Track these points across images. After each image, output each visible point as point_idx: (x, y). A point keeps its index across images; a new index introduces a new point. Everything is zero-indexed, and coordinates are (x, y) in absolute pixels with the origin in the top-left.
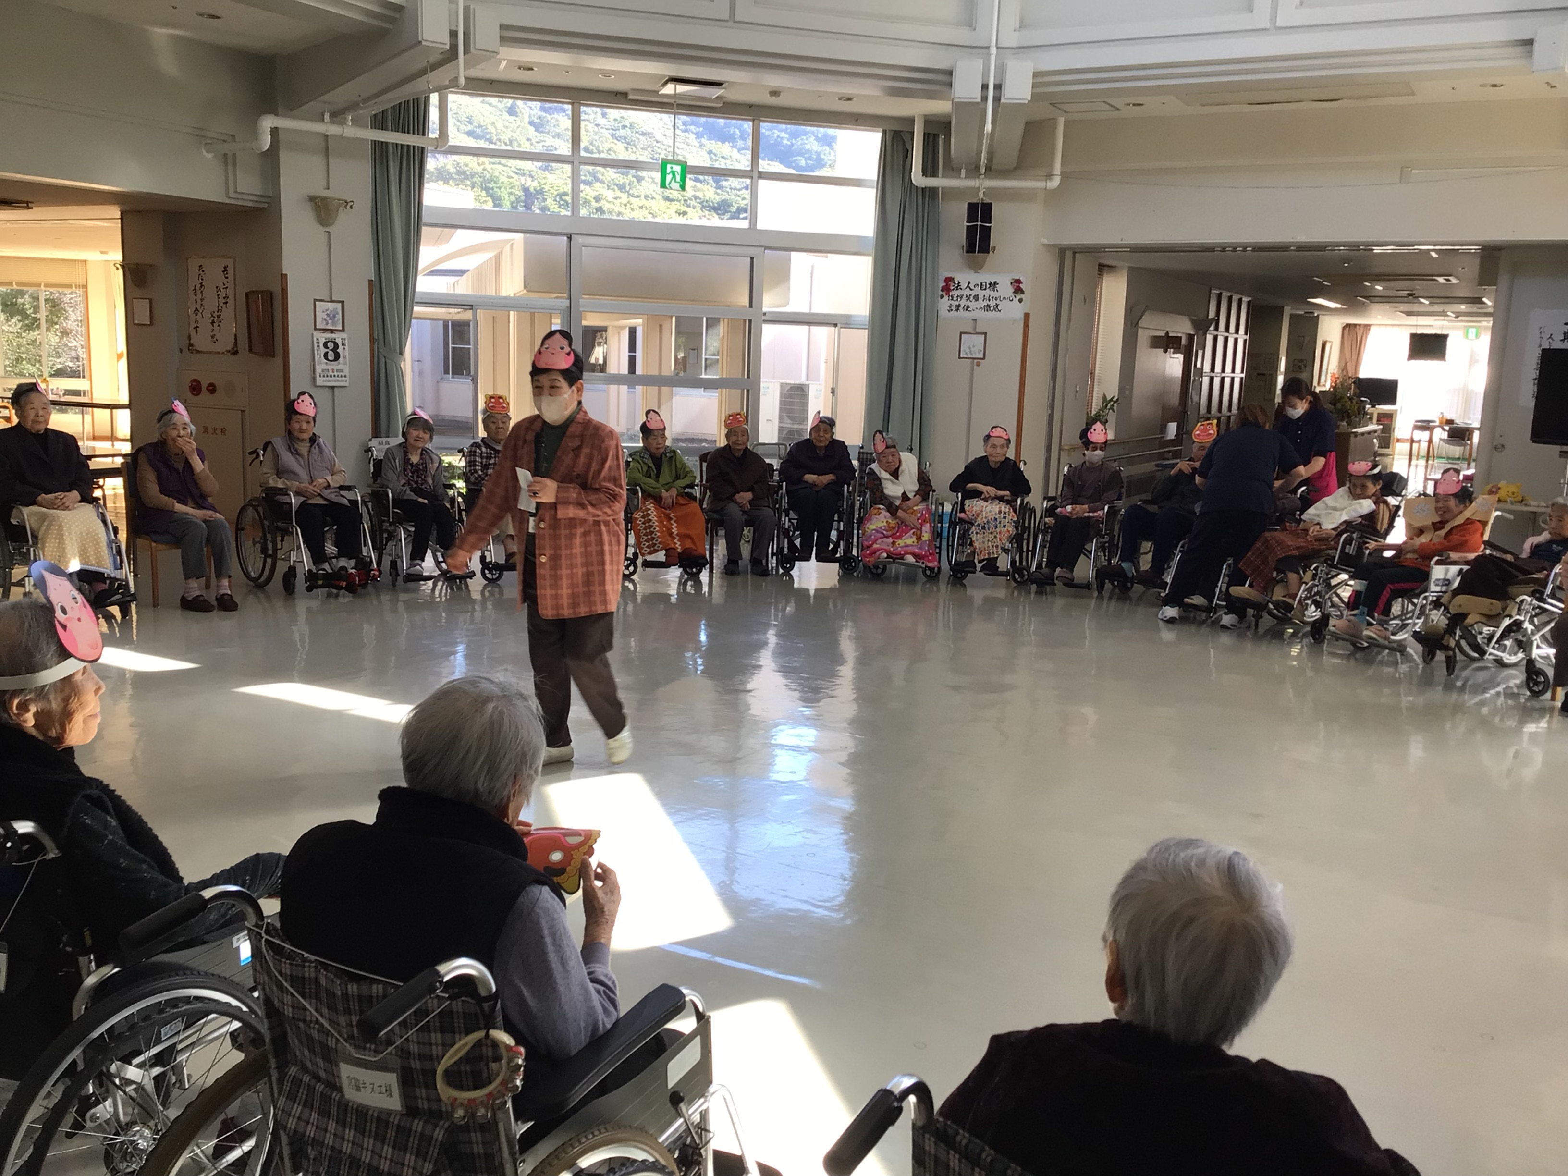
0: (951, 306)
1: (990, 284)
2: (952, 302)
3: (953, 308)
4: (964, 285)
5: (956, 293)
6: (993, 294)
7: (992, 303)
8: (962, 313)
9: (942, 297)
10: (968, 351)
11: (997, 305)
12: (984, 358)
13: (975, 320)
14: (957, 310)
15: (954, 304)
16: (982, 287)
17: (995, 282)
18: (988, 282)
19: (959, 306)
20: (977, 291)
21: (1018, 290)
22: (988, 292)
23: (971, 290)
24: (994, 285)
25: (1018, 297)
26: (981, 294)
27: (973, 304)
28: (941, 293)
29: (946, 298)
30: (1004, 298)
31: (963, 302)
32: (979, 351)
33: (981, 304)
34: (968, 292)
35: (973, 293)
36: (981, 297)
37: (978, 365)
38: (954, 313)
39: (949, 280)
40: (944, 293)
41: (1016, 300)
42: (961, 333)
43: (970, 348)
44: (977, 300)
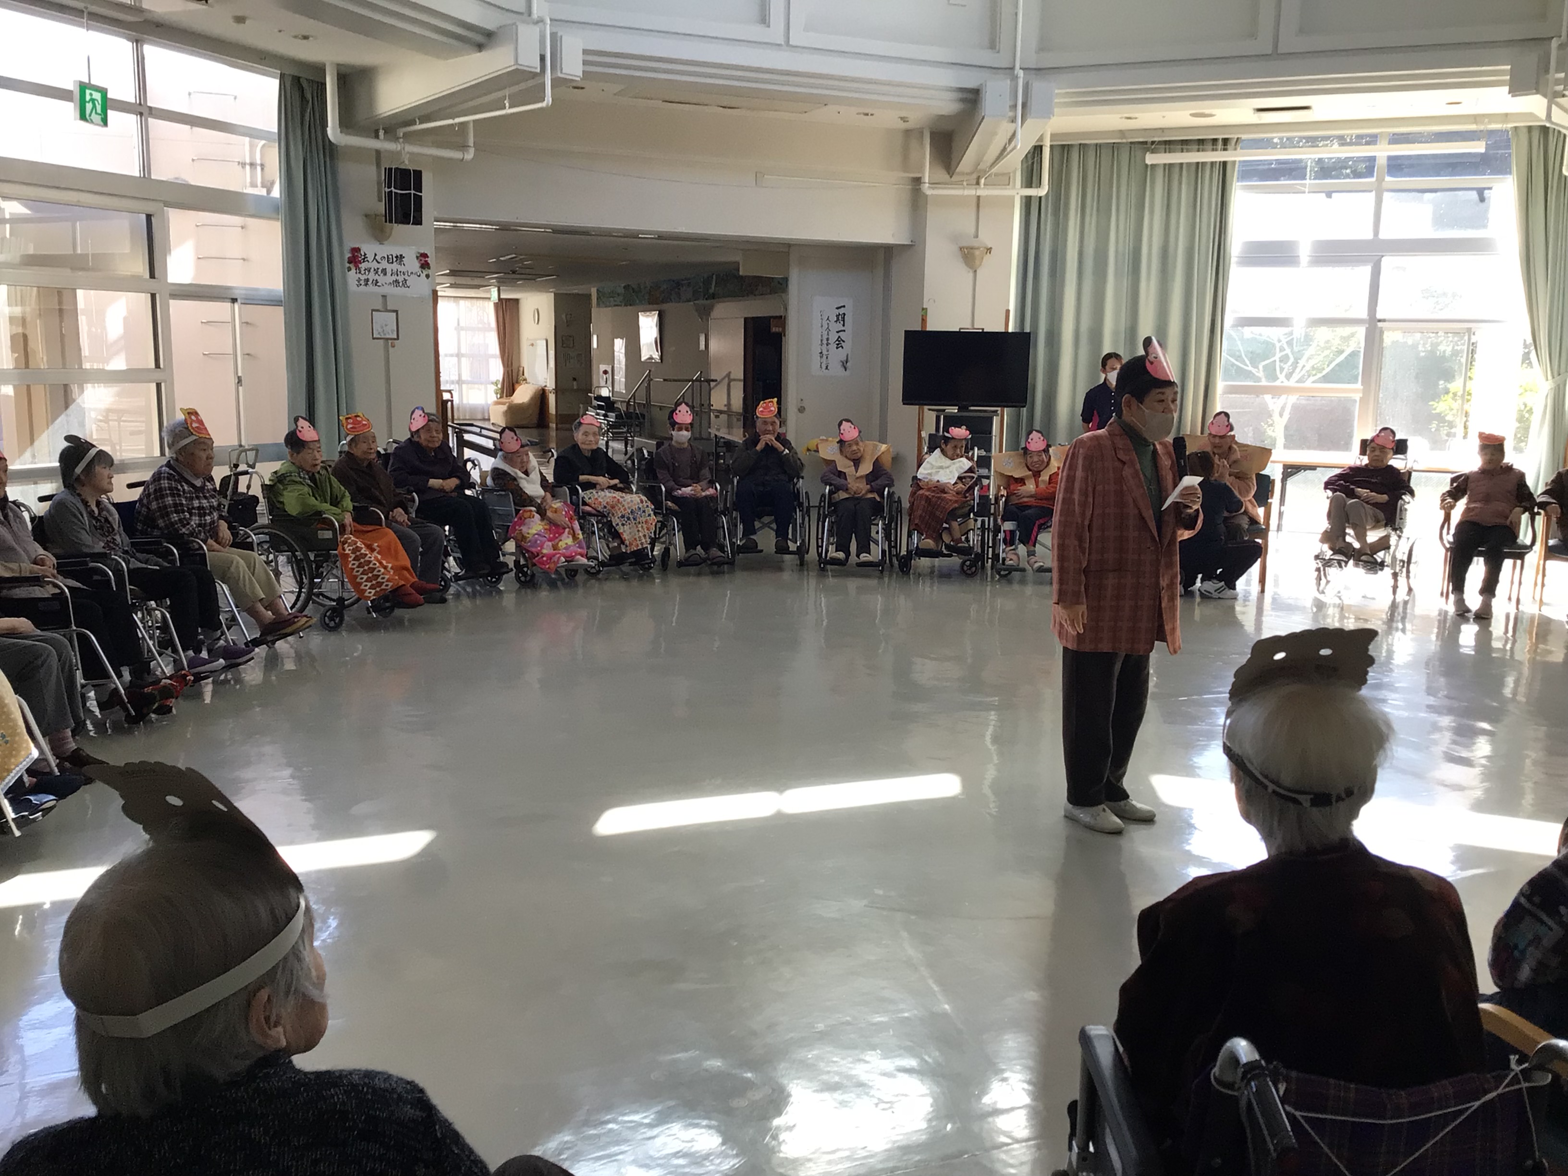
0: (359, 280)
1: (397, 257)
2: (360, 276)
3: (362, 282)
4: (370, 257)
5: (363, 266)
6: (401, 268)
7: (400, 278)
8: (371, 288)
9: (349, 269)
10: (380, 330)
11: (406, 280)
12: (398, 339)
13: (384, 297)
14: (366, 285)
15: (363, 277)
16: (390, 260)
17: (401, 255)
18: (394, 255)
19: (367, 280)
20: (384, 264)
21: (425, 266)
22: (395, 266)
23: (378, 263)
24: (400, 258)
25: (425, 272)
26: (389, 267)
27: (381, 279)
28: (348, 265)
29: (353, 271)
30: (412, 273)
31: (372, 276)
32: (392, 331)
33: (390, 279)
34: (375, 265)
35: (381, 267)
36: (389, 272)
37: (393, 346)
38: (362, 288)
39: (355, 250)
40: (352, 266)
41: (423, 276)
42: (373, 310)
43: (382, 327)
44: (385, 274)
